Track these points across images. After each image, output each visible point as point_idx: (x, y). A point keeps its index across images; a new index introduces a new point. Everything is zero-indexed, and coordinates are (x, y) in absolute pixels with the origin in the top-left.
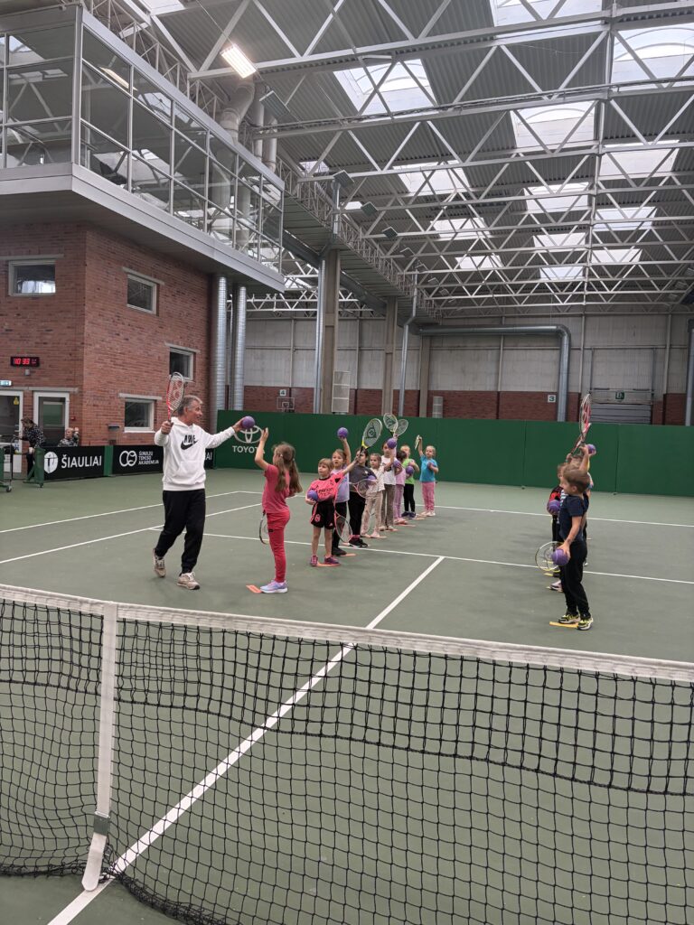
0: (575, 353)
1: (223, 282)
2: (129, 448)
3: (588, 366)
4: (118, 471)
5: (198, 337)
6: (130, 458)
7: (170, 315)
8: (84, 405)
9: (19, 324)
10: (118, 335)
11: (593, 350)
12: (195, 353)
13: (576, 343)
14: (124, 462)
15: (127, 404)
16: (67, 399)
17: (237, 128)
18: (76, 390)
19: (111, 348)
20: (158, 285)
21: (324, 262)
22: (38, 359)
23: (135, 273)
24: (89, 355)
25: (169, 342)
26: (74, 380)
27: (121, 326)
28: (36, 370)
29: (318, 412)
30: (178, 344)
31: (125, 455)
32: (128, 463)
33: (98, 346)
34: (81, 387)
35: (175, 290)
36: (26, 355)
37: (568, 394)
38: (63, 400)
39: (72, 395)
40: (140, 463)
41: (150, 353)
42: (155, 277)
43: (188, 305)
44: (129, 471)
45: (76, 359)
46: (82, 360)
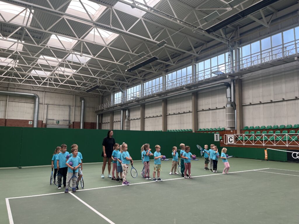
0: (41, 106)
3: (46, 111)
11: (48, 105)
13: (41, 101)
37: (38, 121)
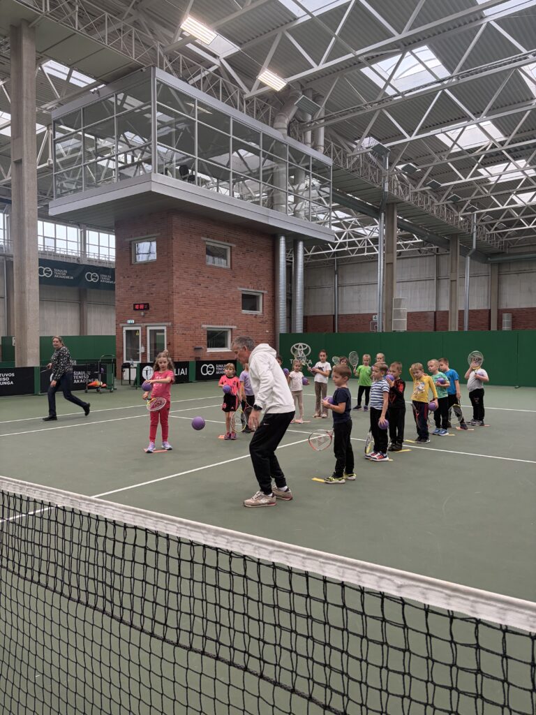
1: (282, 240)
2: (208, 362)
4: (200, 378)
5: (265, 282)
6: (209, 369)
7: (241, 268)
8: (175, 334)
9: (137, 282)
10: (200, 285)
12: (263, 294)
14: (205, 372)
15: (208, 332)
16: (165, 331)
17: (286, 126)
18: (170, 324)
19: (195, 294)
20: (231, 247)
21: (383, 214)
22: (148, 304)
23: (212, 240)
24: (177, 300)
25: (241, 287)
26: (168, 318)
27: (201, 278)
28: (148, 312)
29: (381, 331)
30: (248, 288)
31: (205, 367)
32: (208, 373)
33: (184, 293)
34: (173, 322)
35: (245, 250)
36: (142, 302)
38: (163, 331)
39: (168, 327)
40: (217, 373)
41: (226, 296)
42: (228, 242)
43: (255, 260)
44: (208, 378)
45: (169, 303)
46: (172, 303)
